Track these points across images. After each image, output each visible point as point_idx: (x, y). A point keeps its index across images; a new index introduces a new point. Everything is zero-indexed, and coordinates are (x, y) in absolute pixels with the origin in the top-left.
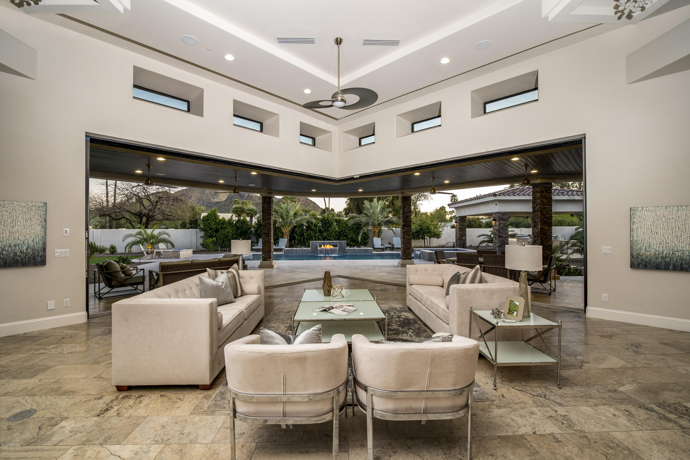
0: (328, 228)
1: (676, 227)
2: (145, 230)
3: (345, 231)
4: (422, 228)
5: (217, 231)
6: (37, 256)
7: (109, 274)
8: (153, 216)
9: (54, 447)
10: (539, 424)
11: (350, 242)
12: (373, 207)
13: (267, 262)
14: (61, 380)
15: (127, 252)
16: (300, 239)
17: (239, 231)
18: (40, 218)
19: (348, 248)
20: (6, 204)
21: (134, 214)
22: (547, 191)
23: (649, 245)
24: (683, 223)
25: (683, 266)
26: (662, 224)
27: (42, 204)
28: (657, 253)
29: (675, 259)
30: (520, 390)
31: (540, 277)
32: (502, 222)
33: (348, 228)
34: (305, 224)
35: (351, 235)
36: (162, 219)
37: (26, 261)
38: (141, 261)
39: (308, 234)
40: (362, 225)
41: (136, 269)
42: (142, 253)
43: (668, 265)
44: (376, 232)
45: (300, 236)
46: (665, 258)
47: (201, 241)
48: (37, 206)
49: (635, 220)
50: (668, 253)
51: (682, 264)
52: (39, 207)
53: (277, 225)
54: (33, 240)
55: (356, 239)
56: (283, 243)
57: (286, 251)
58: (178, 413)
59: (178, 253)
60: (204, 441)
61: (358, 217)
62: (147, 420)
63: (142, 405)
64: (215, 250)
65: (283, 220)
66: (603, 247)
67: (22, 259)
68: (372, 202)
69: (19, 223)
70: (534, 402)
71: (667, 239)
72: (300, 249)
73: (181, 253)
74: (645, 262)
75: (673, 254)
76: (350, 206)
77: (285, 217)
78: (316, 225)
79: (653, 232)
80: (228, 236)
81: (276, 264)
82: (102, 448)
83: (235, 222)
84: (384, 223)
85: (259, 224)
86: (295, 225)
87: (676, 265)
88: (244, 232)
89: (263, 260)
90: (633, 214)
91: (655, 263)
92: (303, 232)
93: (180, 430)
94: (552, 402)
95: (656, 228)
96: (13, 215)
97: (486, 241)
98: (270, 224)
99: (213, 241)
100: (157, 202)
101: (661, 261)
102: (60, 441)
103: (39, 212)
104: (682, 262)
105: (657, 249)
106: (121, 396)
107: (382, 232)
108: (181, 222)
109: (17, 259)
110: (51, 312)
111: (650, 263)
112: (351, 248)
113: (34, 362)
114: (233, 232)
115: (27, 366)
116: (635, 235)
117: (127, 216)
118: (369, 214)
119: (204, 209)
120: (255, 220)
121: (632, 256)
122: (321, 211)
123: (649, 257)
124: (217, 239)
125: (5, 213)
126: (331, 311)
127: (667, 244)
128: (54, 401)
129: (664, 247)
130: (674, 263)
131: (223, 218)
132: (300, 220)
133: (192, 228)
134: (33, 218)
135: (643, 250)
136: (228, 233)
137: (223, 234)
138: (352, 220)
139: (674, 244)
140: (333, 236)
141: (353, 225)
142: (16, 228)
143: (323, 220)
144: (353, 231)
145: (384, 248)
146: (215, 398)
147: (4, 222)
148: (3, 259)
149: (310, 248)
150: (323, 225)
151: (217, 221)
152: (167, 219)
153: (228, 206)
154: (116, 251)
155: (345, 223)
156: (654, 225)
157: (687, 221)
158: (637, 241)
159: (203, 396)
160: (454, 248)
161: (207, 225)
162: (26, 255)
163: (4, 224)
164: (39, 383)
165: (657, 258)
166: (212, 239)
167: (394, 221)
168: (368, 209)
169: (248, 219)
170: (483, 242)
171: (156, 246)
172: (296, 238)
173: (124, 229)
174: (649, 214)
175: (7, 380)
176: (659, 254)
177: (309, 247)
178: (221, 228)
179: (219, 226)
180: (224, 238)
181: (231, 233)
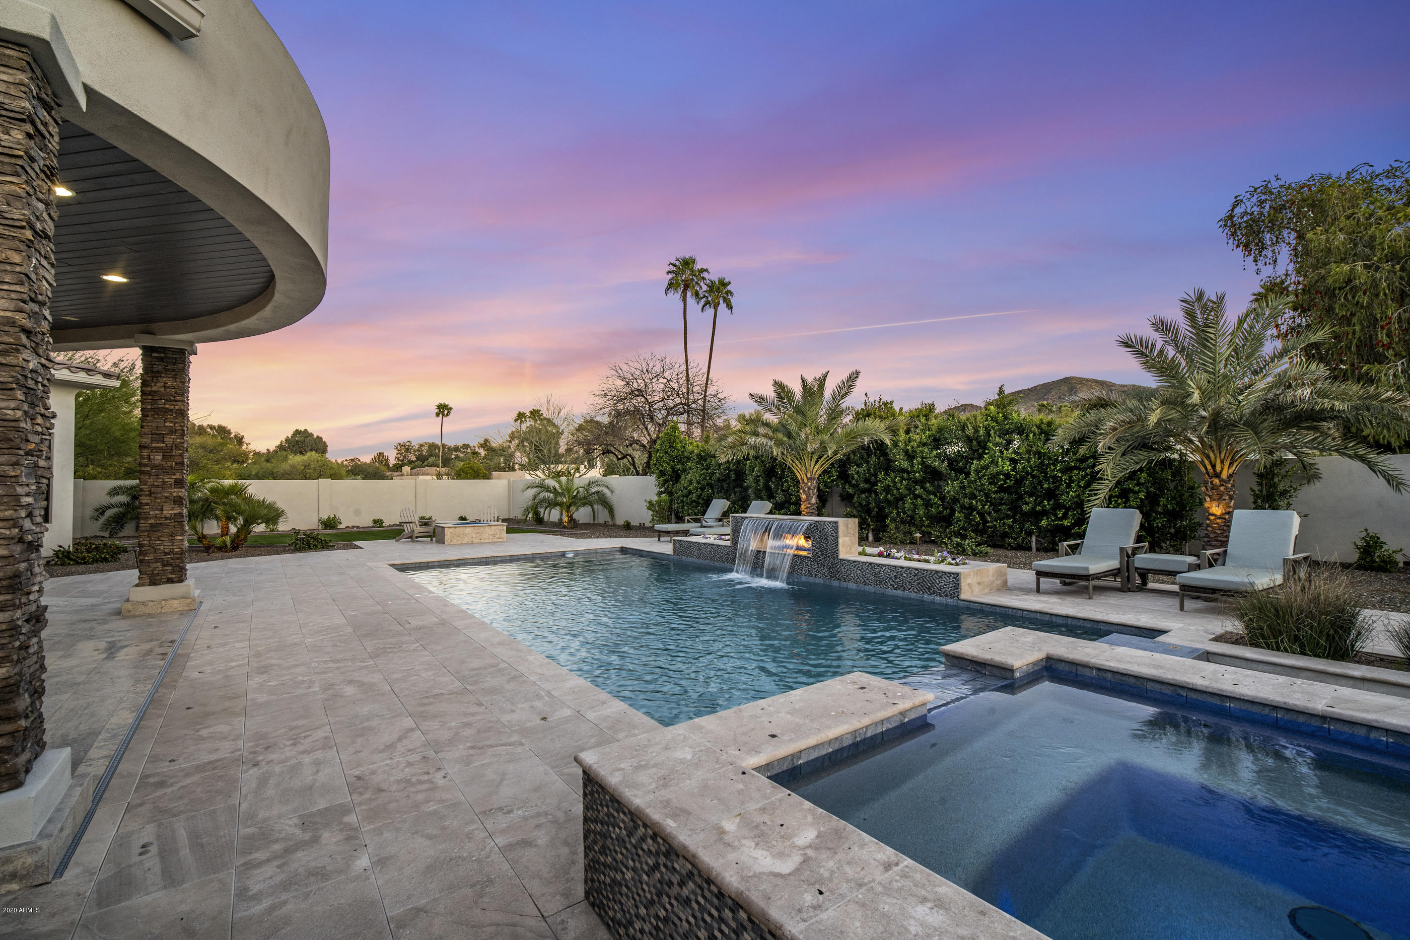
44: (1216, 476)
178: (684, 470)
179: (679, 466)
180: (684, 496)
181: (698, 482)
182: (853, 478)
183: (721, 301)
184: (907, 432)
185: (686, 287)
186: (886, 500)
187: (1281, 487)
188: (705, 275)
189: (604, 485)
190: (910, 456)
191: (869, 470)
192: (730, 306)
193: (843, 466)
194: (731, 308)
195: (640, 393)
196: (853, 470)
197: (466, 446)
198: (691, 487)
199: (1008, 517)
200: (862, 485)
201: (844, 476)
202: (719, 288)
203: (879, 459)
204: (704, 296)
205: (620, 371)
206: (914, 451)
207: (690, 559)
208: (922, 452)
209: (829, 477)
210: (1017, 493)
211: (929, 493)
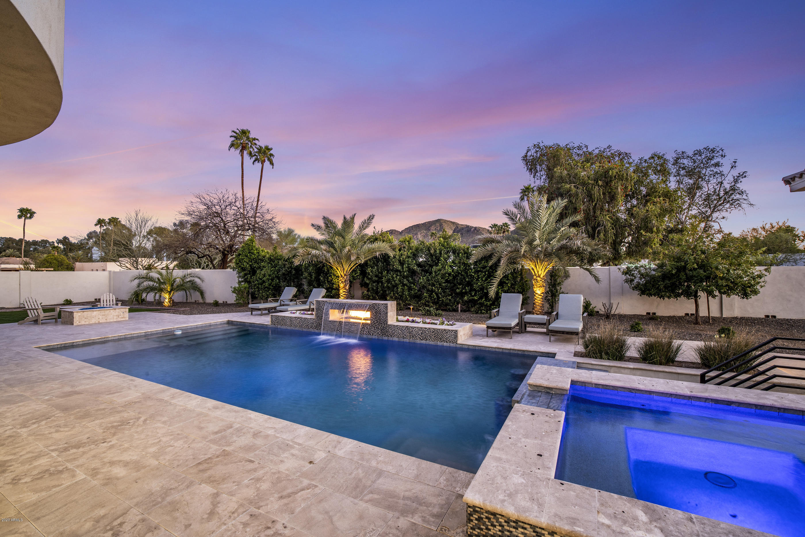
4: (685, 267)
44: (539, 276)
149: (314, 316)
151: (253, 257)
166: (243, 285)
178: (259, 268)
179: (256, 265)
180: (259, 284)
181: (270, 276)
182: (369, 274)
183: (266, 160)
184: (400, 250)
185: (244, 148)
186: (388, 287)
187: (558, 281)
188: (256, 142)
189: (197, 277)
190: (402, 263)
191: (378, 270)
192: (272, 163)
193: (363, 267)
194: (273, 165)
195: (218, 215)
196: (369, 270)
197: (44, 242)
198: (265, 279)
199: (449, 295)
200: (374, 278)
201: (364, 273)
202: (265, 151)
203: (383, 264)
204: (255, 155)
205: (203, 200)
206: (403, 261)
207: (284, 327)
208: (408, 261)
209: (355, 274)
210: (454, 283)
211: (411, 283)
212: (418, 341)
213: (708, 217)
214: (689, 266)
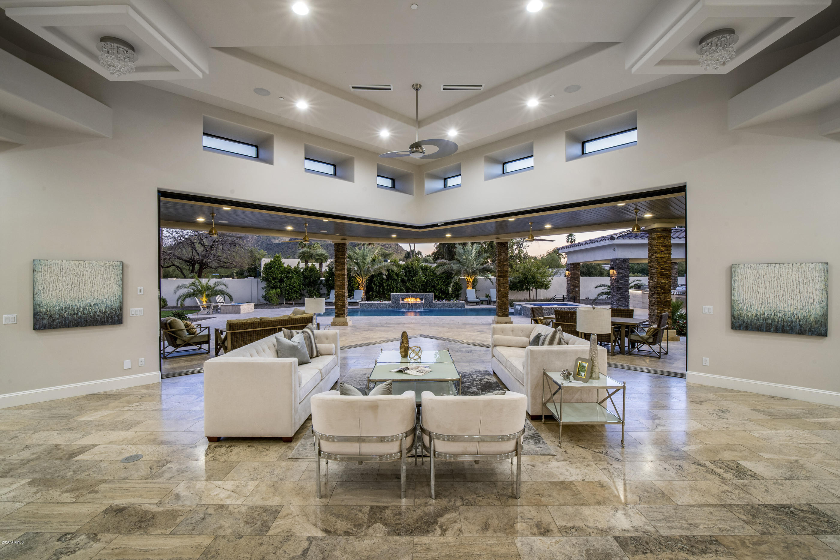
0: (412, 277)
1: (777, 286)
2: (199, 280)
3: (432, 280)
4: (527, 278)
5: (281, 281)
6: (114, 315)
7: (173, 332)
8: (207, 263)
9: (167, 481)
10: (591, 474)
11: (439, 294)
12: (467, 252)
13: (341, 319)
14: (154, 433)
15: (179, 305)
16: (379, 290)
17: (307, 281)
18: (116, 277)
19: (436, 301)
20: (87, 264)
21: (186, 261)
22: (666, 237)
23: (751, 305)
24: (785, 282)
25: (785, 328)
26: (763, 282)
27: (119, 263)
28: (759, 314)
29: (777, 320)
30: (584, 448)
31: (649, 338)
32: (621, 271)
33: (436, 277)
34: (385, 273)
35: (440, 285)
36: (217, 267)
37: (104, 320)
38: (199, 317)
39: (388, 284)
40: (453, 274)
41: (199, 327)
42: (199, 307)
43: (769, 327)
44: (470, 282)
45: (379, 287)
46: (767, 319)
47: (263, 293)
48: (114, 265)
49: (736, 278)
50: (770, 314)
51: (783, 326)
52: (116, 266)
53: (351, 274)
54: (111, 300)
55: (446, 290)
56: (360, 294)
57: (362, 305)
58: (267, 459)
59: (238, 307)
60: (292, 480)
61: (449, 264)
62: (240, 464)
63: (233, 453)
64: (279, 304)
65: (359, 267)
66: (704, 307)
67: (101, 318)
68: (466, 246)
69: (98, 282)
70: (593, 457)
71: (769, 299)
72: (379, 302)
73: (241, 307)
74: (746, 324)
75: (775, 315)
76: (440, 250)
77: (361, 264)
78: (399, 274)
79: (754, 291)
80: (294, 287)
81: (351, 321)
82: (207, 483)
83: (302, 270)
84: (479, 272)
85: (331, 274)
86: (373, 274)
87: (778, 327)
88: (313, 282)
89: (336, 316)
90: (734, 272)
91: (756, 324)
92: (383, 282)
93: (270, 471)
94: (611, 458)
95: (758, 286)
96: (92, 275)
97: (606, 293)
98: (344, 275)
99: (277, 293)
100: (211, 247)
101: (763, 323)
102: (171, 477)
103: (116, 271)
104: (784, 324)
105: (759, 309)
106: (213, 446)
107: (477, 282)
108: (238, 270)
109: (96, 318)
110: (127, 371)
111: (751, 324)
112: (439, 302)
113: (124, 418)
114: (300, 282)
115: (119, 421)
116: (736, 294)
117: (177, 262)
118: (462, 260)
119: (264, 254)
120: (325, 268)
121: (733, 316)
122: (405, 255)
123: (750, 318)
124: (281, 291)
125: (85, 272)
126: (406, 372)
127: (769, 304)
128: (155, 448)
129: (766, 308)
130: (775, 325)
131: (288, 265)
132: (379, 268)
133: (251, 276)
134: (111, 277)
135: (744, 311)
136: (294, 283)
137: (289, 285)
138: (441, 267)
139: (776, 304)
140: (419, 287)
141: (442, 274)
142: (95, 288)
143: (406, 268)
144: (442, 280)
145: (478, 302)
146: (298, 448)
147: (85, 281)
148: (84, 318)
149: (390, 302)
150: (406, 273)
151: (282, 269)
152: (223, 267)
153: (292, 248)
154: (167, 304)
155: (433, 271)
156: (756, 283)
157: (789, 280)
158: (738, 301)
159: (286, 447)
160: (563, 302)
161: (269, 274)
162: (105, 314)
163: (85, 284)
164: (136, 435)
165: (758, 319)
166: (276, 290)
167: (491, 269)
168: (460, 255)
169: (317, 265)
170: (602, 294)
171: (211, 299)
172: (374, 289)
173: (175, 279)
174: (751, 272)
175: (106, 432)
176: (760, 315)
177: (389, 300)
179: (284, 276)
212: (448, 309)
213: (521, 245)
214: (528, 277)
